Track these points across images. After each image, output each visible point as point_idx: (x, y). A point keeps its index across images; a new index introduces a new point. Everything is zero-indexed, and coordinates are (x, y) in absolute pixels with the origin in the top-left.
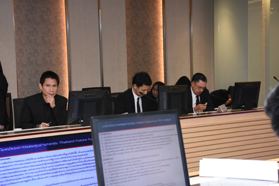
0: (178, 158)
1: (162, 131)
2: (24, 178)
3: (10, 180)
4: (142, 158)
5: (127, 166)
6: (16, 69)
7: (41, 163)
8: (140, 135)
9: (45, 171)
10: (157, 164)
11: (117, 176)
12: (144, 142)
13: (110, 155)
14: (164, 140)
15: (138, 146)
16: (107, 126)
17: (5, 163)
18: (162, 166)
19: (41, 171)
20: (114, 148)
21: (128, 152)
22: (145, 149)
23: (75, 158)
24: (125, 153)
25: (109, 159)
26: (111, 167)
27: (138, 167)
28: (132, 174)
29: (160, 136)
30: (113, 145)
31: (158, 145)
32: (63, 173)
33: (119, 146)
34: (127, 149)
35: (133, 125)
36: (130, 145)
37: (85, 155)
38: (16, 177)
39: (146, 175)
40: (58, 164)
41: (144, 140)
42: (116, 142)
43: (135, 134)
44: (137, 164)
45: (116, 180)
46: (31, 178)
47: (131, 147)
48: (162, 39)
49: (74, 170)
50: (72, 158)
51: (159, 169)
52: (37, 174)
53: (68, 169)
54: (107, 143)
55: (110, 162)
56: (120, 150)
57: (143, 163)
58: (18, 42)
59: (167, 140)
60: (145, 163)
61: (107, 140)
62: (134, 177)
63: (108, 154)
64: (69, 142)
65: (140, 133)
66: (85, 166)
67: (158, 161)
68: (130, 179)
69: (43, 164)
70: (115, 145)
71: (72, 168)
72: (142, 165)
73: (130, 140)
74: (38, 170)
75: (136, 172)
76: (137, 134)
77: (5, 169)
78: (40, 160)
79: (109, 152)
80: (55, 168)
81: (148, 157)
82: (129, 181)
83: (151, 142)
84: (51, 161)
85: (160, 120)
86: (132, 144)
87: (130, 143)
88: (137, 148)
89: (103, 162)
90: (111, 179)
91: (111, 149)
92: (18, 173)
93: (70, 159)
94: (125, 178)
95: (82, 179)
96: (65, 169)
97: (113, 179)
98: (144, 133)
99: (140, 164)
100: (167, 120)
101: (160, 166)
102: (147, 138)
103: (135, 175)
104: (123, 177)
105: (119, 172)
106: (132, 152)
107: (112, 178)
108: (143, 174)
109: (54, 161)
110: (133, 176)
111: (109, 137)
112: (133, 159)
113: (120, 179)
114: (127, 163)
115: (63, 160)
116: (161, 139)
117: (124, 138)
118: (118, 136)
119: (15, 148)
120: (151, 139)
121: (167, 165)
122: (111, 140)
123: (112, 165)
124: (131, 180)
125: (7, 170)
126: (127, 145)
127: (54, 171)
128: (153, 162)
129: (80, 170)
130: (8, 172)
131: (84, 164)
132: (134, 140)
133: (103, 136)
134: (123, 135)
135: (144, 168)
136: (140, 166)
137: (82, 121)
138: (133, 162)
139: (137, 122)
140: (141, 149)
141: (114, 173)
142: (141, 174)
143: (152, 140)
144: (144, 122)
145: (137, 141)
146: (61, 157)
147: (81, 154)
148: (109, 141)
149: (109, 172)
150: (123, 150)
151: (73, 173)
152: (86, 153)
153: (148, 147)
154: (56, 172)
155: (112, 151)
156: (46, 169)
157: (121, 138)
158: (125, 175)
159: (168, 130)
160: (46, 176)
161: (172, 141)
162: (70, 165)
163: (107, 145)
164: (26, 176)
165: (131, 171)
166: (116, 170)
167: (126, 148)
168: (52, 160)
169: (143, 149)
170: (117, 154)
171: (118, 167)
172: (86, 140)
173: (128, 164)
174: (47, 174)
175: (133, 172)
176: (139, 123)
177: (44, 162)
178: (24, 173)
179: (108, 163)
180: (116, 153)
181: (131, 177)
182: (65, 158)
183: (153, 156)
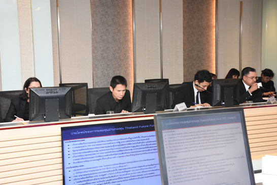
0: (242, 157)
1: (226, 129)
2: (96, 157)
3: (85, 158)
4: (206, 156)
5: (191, 164)
6: (92, 63)
7: (109, 145)
8: (204, 133)
9: (113, 152)
10: (221, 163)
11: (181, 175)
12: (208, 140)
13: (173, 153)
14: (228, 139)
15: (202, 145)
16: (170, 124)
17: (81, 144)
18: (226, 165)
19: (110, 152)
20: (177, 146)
21: (192, 150)
22: (209, 147)
23: (139, 142)
24: (189, 151)
25: (172, 157)
26: (174, 165)
27: (201, 166)
28: (196, 173)
29: (224, 135)
30: (176, 143)
31: (222, 144)
32: (129, 154)
33: (183, 144)
34: (191, 148)
35: (196, 123)
36: (193, 143)
37: (147, 139)
38: (90, 156)
39: (209, 174)
40: (124, 146)
41: (208, 138)
42: (180, 140)
43: (199, 132)
44: (201, 163)
45: (179, 179)
46: (101, 158)
47: (194, 146)
48: (215, 37)
49: (137, 152)
50: (136, 142)
51: (224, 169)
52: (106, 154)
53: (132, 151)
54: (171, 141)
55: (174, 160)
56: (184, 148)
57: (207, 162)
58: (94, 40)
59: (231, 138)
60: (209, 162)
61: (170, 138)
62: (198, 176)
63: (172, 152)
64: (134, 128)
65: (204, 131)
66: (147, 149)
67: (222, 160)
68: (193, 178)
69: (111, 146)
70: (179, 143)
71: (136, 150)
72: (206, 164)
73: (194, 138)
74: (107, 151)
75: (200, 171)
76: (201, 131)
77: (80, 149)
78: (109, 142)
79: (173, 150)
80: (121, 149)
81: (212, 155)
82: (192, 180)
83: (215, 140)
84: (118, 144)
85: (225, 118)
86: (196, 142)
87: (194, 141)
88: (201, 146)
89: (167, 160)
90: (175, 178)
91: (174, 147)
92: (91, 153)
93: (134, 142)
94: (188, 177)
95: (144, 160)
96: (130, 151)
97: (177, 178)
98: (208, 131)
99: (204, 162)
100: (232, 118)
101: (224, 165)
102: (211, 136)
103: (199, 174)
104: (187, 176)
105: (182, 170)
106: (196, 150)
107: (176, 176)
108: (207, 173)
109: (121, 144)
110: (196, 174)
111: (173, 135)
112: (197, 157)
113: (183, 178)
114: (190, 161)
115: (128, 143)
116: (225, 138)
117: (188, 136)
118: (182, 134)
119: (88, 132)
120: (215, 137)
121: (232, 164)
122: (175, 137)
123: (175, 164)
124: (195, 179)
125: (82, 150)
126: (190, 143)
127: (121, 152)
128: (217, 160)
129: (143, 152)
130: (83, 151)
131: (146, 148)
132: (198, 138)
133: (167, 134)
134: (186, 133)
135: (207, 167)
136: (204, 165)
137: (145, 109)
138: (197, 160)
139: (201, 120)
140: (205, 147)
141: (177, 171)
142: (204, 173)
143: (216, 139)
144: (208, 120)
145: (201, 139)
146: (127, 140)
147: (143, 138)
148: (173, 139)
149: (173, 170)
150: (186, 148)
151: (137, 154)
152: (148, 138)
153: (213, 145)
154: (122, 153)
155: (175, 149)
156: (114, 150)
157: (185, 136)
158: (189, 174)
159: (232, 128)
160: (113, 156)
161: (237, 139)
162: (135, 148)
163: (171, 143)
164: (97, 155)
165: (195, 170)
166: (180, 169)
167: (190, 146)
168: (119, 142)
169: (207, 147)
170: (181, 152)
171: (181, 166)
172: (148, 126)
173: (192, 163)
174: (115, 154)
175: (197, 171)
176: (203, 121)
177: (112, 145)
178: (96, 153)
179: (172, 161)
180: (179, 151)
181: (195, 176)
182: (130, 141)
183: (217, 155)
